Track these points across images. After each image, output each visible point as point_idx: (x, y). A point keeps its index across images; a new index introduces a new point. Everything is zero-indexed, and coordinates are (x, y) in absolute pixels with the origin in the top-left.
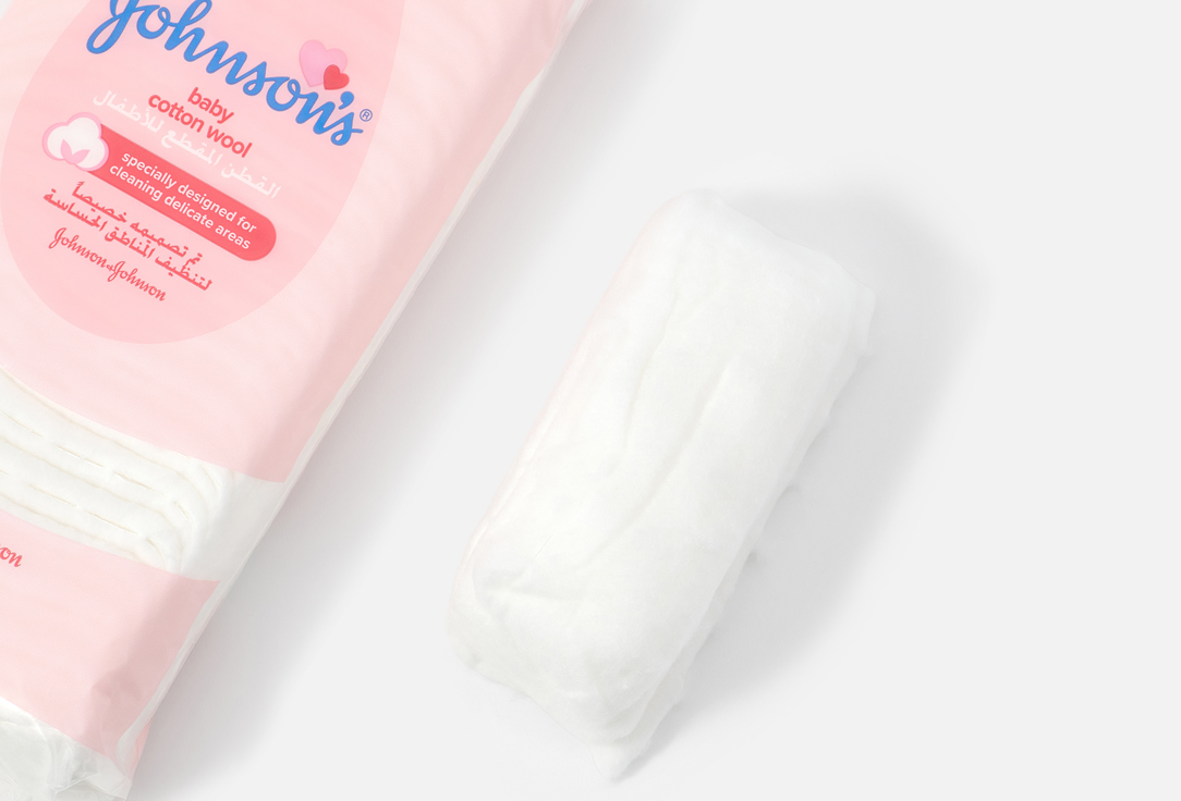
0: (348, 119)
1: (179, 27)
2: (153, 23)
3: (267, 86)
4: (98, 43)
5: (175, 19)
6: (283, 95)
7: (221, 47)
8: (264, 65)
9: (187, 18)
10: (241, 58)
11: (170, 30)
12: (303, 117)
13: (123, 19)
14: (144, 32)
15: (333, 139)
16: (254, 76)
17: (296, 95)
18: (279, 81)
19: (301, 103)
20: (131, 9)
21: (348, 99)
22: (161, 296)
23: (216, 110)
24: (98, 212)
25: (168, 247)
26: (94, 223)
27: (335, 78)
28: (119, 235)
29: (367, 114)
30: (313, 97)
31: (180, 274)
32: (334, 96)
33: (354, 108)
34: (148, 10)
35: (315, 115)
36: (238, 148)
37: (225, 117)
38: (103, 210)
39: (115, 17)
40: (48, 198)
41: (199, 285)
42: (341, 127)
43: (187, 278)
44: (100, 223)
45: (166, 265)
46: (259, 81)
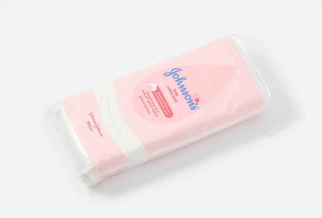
0: (195, 107)
1: (179, 79)
2: (176, 77)
3: (186, 95)
4: (165, 75)
5: (179, 78)
6: (188, 98)
7: (183, 86)
8: (188, 92)
9: (181, 79)
10: (185, 89)
11: (178, 79)
12: (188, 102)
13: (172, 74)
14: (173, 77)
15: (191, 108)
16: (185, 93)
17: (190, 99)
18: (188, 95)
19: (190, 100)
20: (174, 73)
21: (197, 104)
22: (149, 114)
23: (176, 94)
24: (149, 97)
25: (155, 108)
26: (147, 98)
27: (197, 100)
28: (149, 102)
29: (198, 108)
30: (192, 101)
31: (154, 112)
32: (195, 103)
33: (197, 106)
34: (176, 74)
35: (190, 103)
36: (176, 101)
37: (177, 95)
38: (150, 97)
39: (171, 73)
40: (143, 91)
41: (156, 116)
42: (193, 107)
43: (155, 114)
44: (148, 99)
45: (153, 110)
46: (186, 94)
